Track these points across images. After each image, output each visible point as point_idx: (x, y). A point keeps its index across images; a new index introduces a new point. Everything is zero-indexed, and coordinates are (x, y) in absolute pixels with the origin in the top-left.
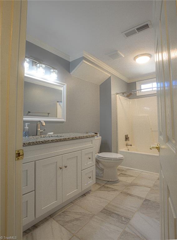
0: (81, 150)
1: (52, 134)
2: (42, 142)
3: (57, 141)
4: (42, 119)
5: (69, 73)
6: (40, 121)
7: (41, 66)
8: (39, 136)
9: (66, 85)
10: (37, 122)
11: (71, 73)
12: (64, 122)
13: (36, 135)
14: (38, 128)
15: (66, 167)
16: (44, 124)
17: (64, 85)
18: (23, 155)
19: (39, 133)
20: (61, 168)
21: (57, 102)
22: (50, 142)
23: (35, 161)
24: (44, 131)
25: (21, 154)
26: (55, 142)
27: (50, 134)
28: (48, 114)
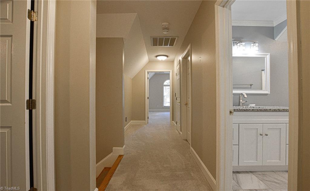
0: (286, 123)
1: (254, 106)
2: (244, 110)
3: (258, 111)
4: (244, 92)
5: (273, 40)
6: (242, 94)
7: (242, 45)
8: (241, 106)
9: (269, 55)
10: (239, 94)
11: (276, 39)
12: (268, 94)
13: (239, 106)
14: (241, 100)
15: (266, 135)
16: (246, 96)
17: (267, 55)
18: (233, 113)
19: (241, 104)
20: (261, 135)
21: (262, 71)
22: (251, 111)
23: (239, 124)
24: (246, 102)
25: (232, 112)
26: (256, 111)
27: (251, 106)
28: (251, 85)
